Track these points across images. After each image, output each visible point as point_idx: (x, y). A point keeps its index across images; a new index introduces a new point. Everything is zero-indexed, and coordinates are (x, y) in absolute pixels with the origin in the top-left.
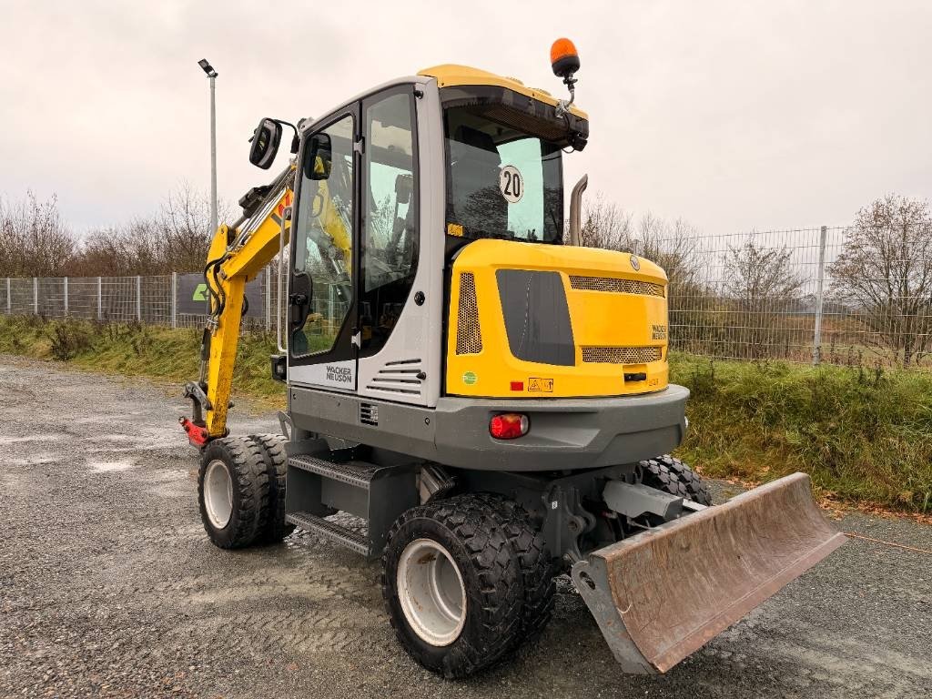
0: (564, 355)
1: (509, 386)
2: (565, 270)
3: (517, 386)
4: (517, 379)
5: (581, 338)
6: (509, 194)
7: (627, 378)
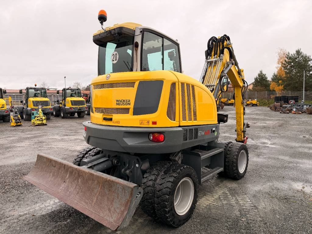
6: (114, 61)
7: (105, 119)
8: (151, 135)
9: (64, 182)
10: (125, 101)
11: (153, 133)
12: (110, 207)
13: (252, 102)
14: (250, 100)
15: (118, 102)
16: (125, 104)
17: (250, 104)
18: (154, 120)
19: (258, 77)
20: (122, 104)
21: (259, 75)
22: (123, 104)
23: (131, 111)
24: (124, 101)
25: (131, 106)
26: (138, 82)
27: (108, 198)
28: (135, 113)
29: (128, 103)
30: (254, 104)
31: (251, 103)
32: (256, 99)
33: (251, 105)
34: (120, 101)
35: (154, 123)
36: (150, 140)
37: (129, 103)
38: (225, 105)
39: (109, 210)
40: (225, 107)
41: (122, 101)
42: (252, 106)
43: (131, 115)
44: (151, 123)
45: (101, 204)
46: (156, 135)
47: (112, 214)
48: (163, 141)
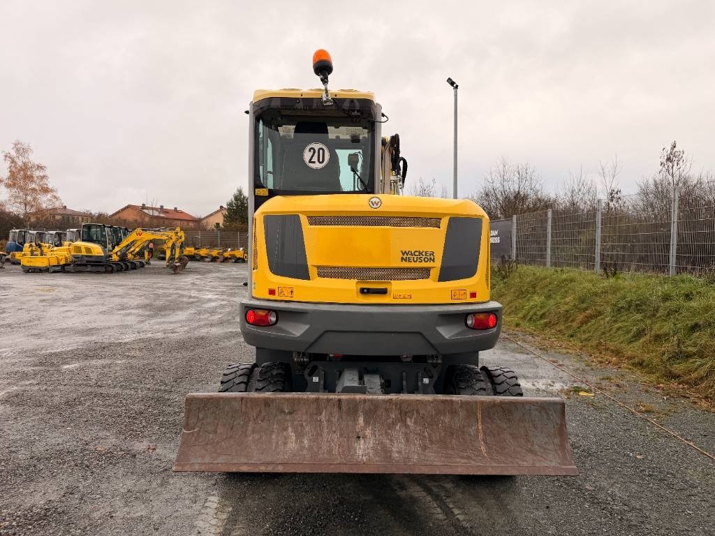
0: (301, 272)
1: (268, 291)
2: (303, 212)
3: (272, 292)
4: (272, 287)
5: (312, 260)
6: (314, 162)
7: (362, 291)
8: (469, 317)
9: (359, 437)
10: (424, 254)
11: (474, 313)
12: (529, 446)
13: (236, 254)
14: (229, 249)
15: (406, 255)
16: (422, 259)
17: (230, 259)
18: (473, 290)
19: (233, 199)
20: (415, 260)
21: (236, 198)
22: (419, 260)
23: (435, 273)
24: (420, 253)
25: (438, 264)
26: (448, 218)
27: (511, 434)
28: (442, 278)
29: (431, 259)
30: (239, 259)
31: (233, 257)
32: (241, 249)
33: (233, 261)
34: (412, 254)
35: (473, 295)
36: (471, 328)
37: (432, 257)
38: (189, 260)
39: (531, 451)
40: (190, 264)
41: (417, 254)
42: (236, 262)
43: (435, 281)
44: (468, 295)
45: (505, 448)
46: (482, 316)
47: (544, 456)
48: (494, 327)
